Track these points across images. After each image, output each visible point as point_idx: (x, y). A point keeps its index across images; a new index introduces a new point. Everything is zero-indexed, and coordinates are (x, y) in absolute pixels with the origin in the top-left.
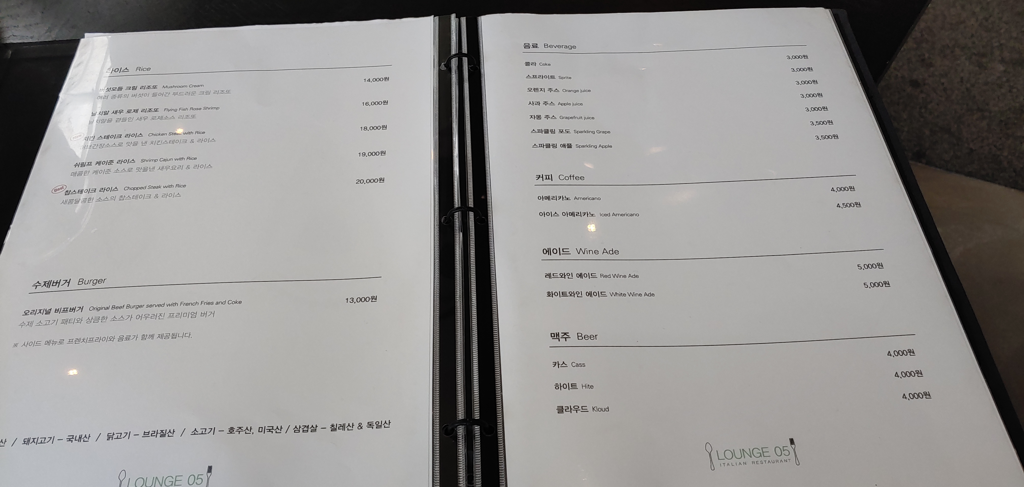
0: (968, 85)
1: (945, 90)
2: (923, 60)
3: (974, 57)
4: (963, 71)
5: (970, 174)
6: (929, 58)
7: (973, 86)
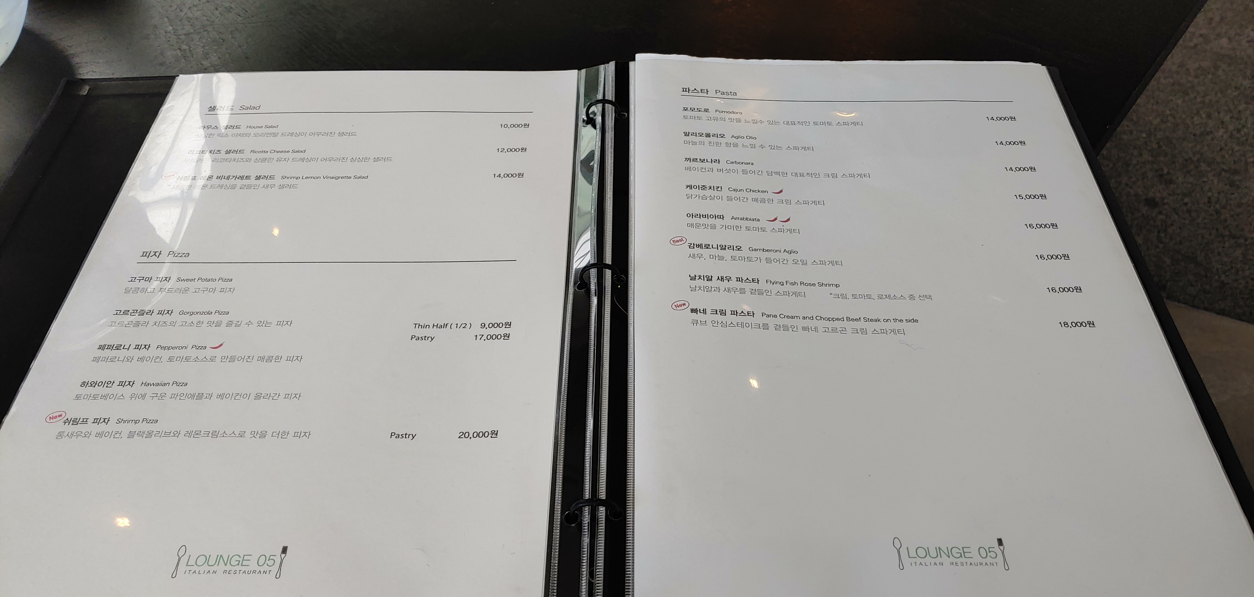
0: (1218, 206)
1: (1189, 211)
2: (1161, 176)
3: (1223, 173)
4: (1210, 190)
5: (1222, 312)
6: (1168, 173)
7: (1224, 207)
